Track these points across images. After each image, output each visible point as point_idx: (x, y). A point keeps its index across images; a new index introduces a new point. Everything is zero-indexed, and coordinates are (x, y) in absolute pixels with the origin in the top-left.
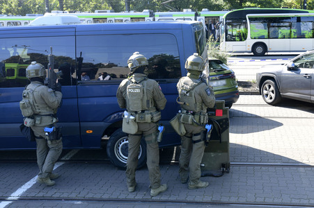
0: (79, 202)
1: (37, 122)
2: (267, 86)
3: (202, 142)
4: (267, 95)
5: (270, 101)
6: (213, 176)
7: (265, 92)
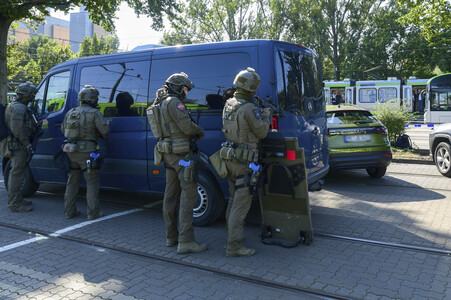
0: (102, 250)
1: (81, 147)
2: (440, 150)
3: (246, 189)
4: (441, 163)
5: (445, 171)
6: (280, 245)
7: (439, 158)
